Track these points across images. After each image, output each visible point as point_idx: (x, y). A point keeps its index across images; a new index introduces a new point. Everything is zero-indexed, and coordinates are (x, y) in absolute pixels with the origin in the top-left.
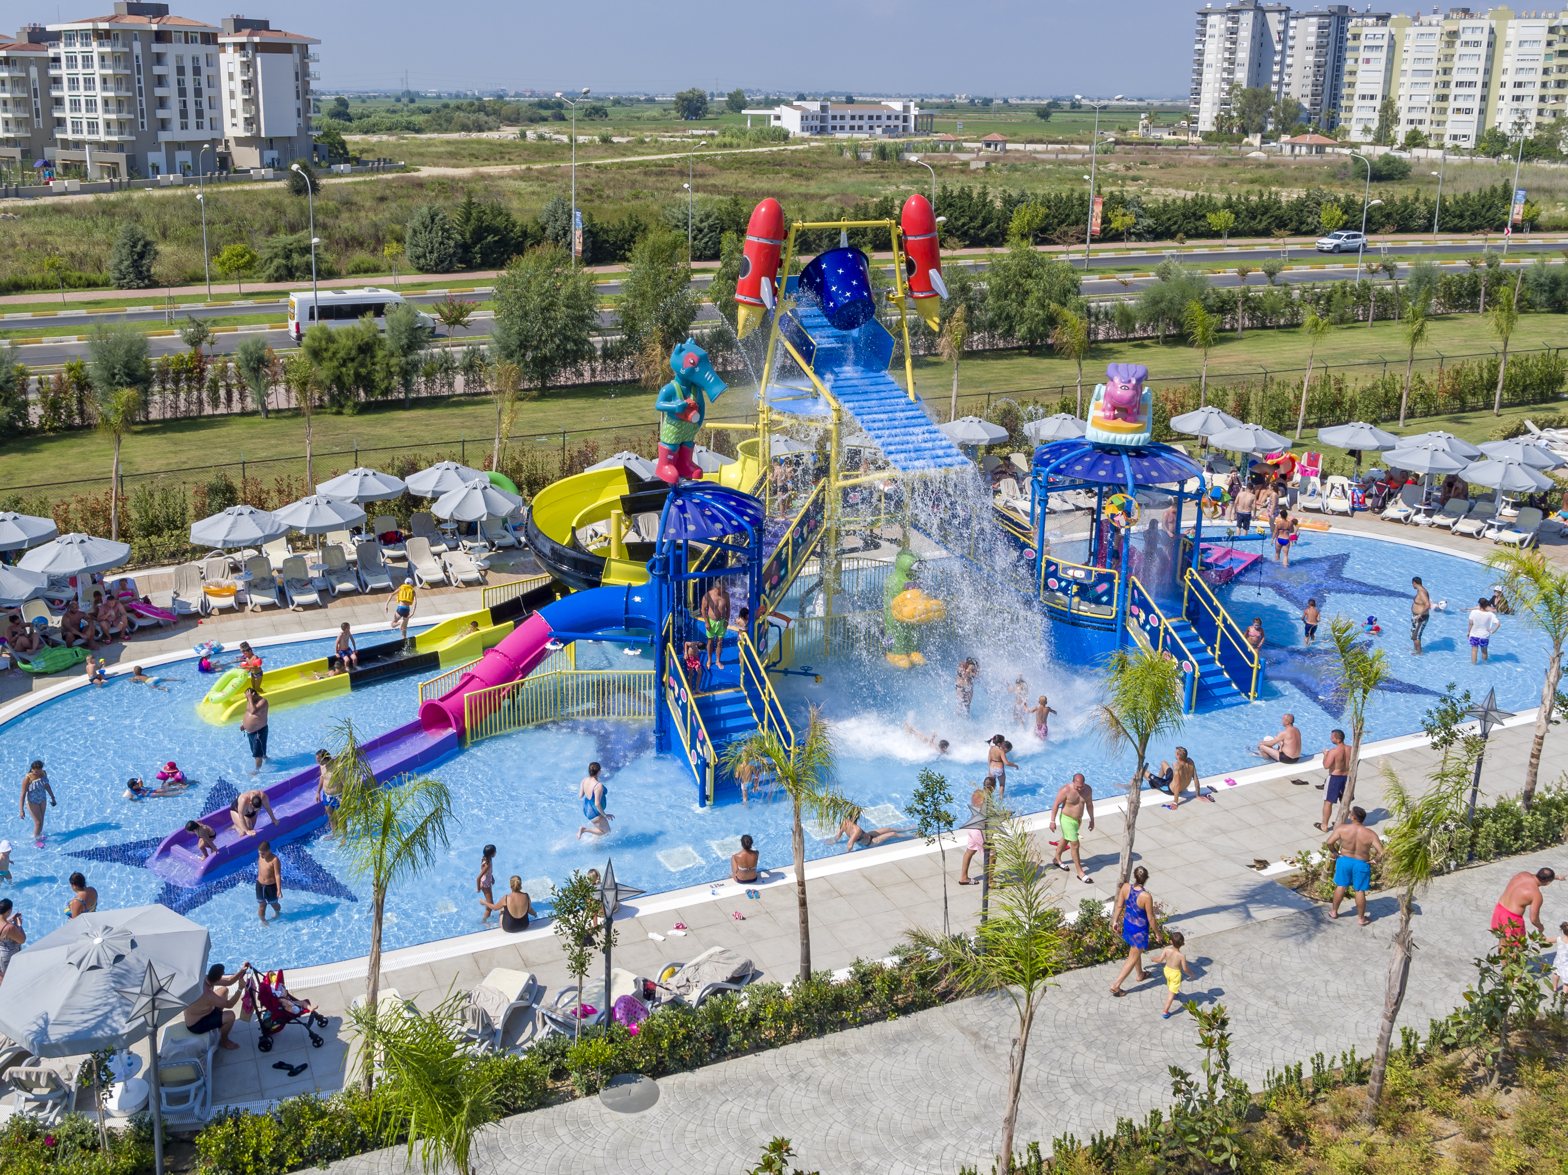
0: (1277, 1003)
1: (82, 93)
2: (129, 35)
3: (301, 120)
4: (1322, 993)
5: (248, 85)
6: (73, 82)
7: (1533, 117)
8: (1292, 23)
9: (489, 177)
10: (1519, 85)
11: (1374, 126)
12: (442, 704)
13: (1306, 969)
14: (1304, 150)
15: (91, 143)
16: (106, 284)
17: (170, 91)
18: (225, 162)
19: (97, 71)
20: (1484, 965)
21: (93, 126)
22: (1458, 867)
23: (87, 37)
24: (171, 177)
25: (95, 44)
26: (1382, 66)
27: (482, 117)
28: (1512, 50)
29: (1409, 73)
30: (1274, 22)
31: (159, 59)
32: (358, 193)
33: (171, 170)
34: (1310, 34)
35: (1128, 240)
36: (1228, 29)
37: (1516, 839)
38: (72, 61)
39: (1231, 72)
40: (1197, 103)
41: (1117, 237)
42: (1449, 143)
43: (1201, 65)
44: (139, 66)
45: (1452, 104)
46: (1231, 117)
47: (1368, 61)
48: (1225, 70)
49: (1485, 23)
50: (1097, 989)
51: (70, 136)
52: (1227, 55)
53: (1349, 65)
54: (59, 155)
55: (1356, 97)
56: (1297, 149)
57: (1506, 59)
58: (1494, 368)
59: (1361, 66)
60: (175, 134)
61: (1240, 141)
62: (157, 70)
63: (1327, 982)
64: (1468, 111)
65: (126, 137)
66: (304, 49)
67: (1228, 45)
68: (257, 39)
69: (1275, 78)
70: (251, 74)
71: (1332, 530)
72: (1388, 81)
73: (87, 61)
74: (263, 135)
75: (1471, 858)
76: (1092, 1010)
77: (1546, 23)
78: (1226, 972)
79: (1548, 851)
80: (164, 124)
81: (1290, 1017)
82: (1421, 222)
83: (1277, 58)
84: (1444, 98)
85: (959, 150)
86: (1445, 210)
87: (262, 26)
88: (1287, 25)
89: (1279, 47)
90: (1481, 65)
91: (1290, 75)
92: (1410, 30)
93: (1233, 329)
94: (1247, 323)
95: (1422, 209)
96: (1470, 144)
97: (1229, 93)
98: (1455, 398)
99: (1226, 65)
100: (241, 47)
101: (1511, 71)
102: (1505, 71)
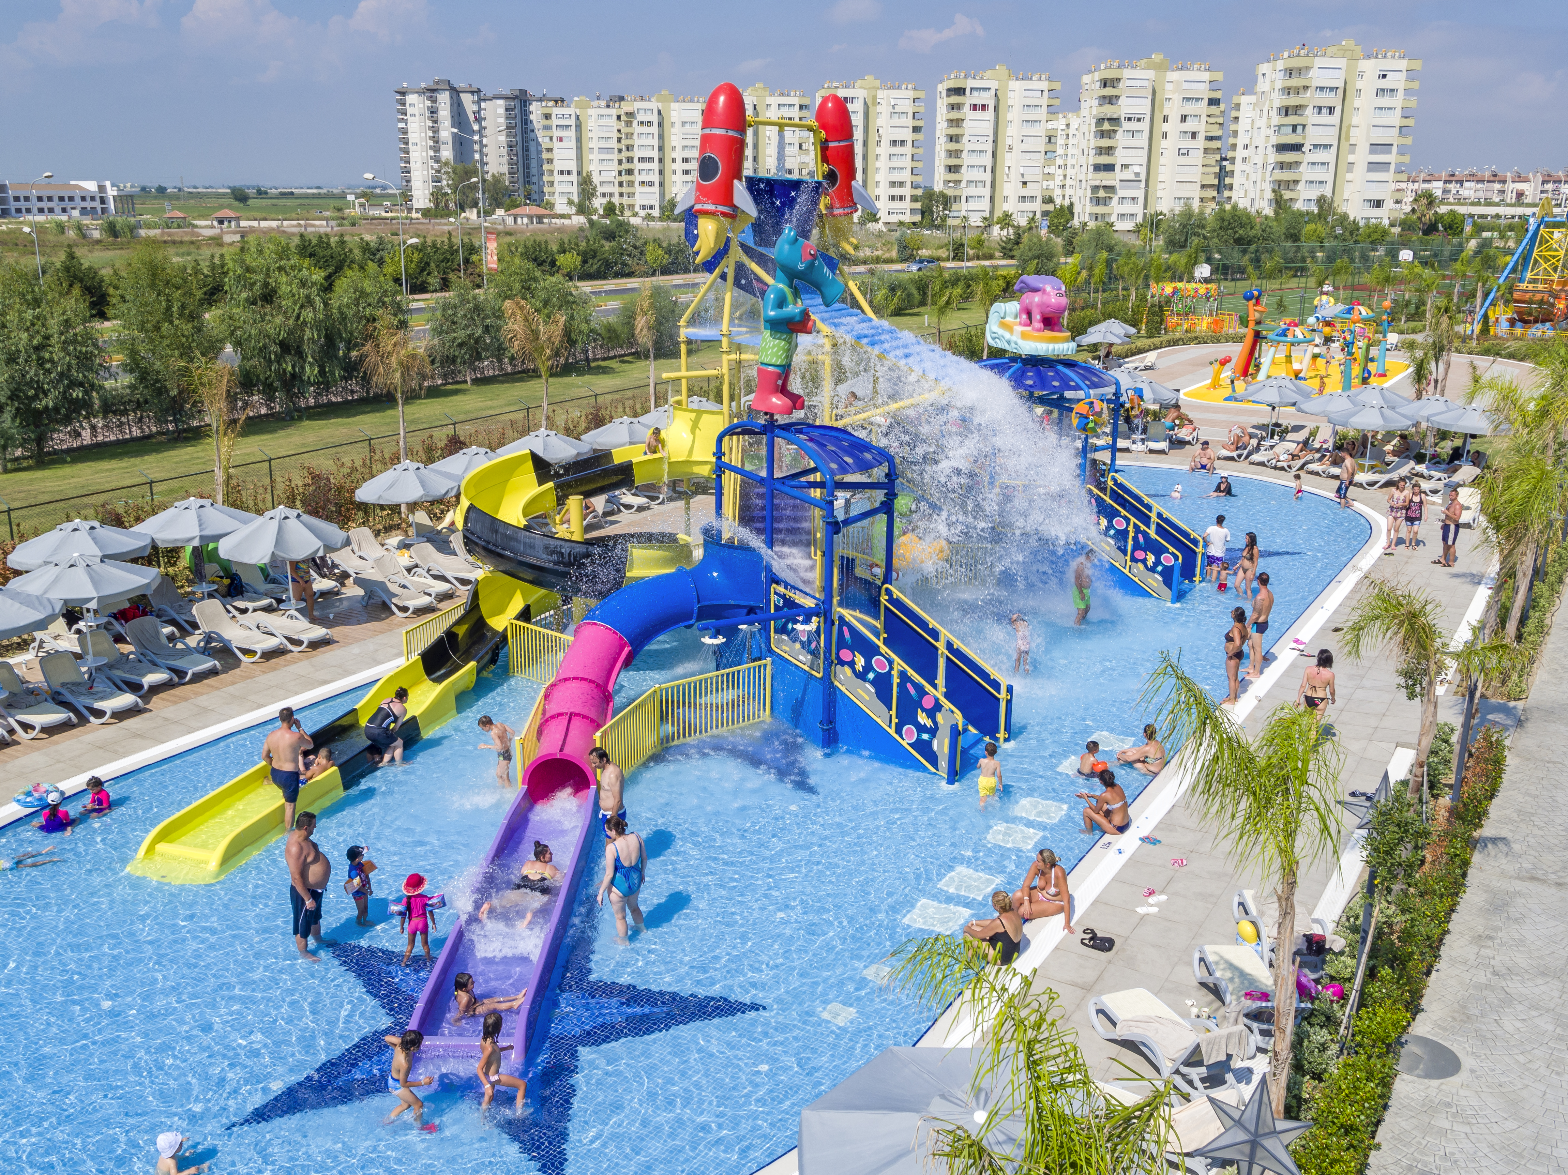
8: (483, 105)
10: (684, 160)
11: (576, 198)
14: (525, 220)
26: (573, 144)
28: (677, 129)
29: (596, 150)
30: (468, 102)
34: (499, 116)
36: (427, 108)
39: (436, 150)
40: (409, 181)
42: (641, 212)
43: (407, 143)
45: (637, 178)
46: (445, 194)
47: (561, 139)
48: (430, 148)
49: (654, 105)
52: (430, 134)
53: (543, 142)
55: (555, 173)
56: (519, 220)
57: (673, 137)
59: (556, 144)
61: (458, 215)
64: (651, 184)
67: (430, 123)
69: (476, 156)
72: (580, 158)
83: (476, 138)
84: (629, 172)
88: (479, 106)
89: (476, 127)
90: (655, 142)
91: (488, 155)
92: (591, 111)
96: (655, 213)
97: (438, 171)
99: (431, 143)
101: (679, 148)
102: (674, 148)
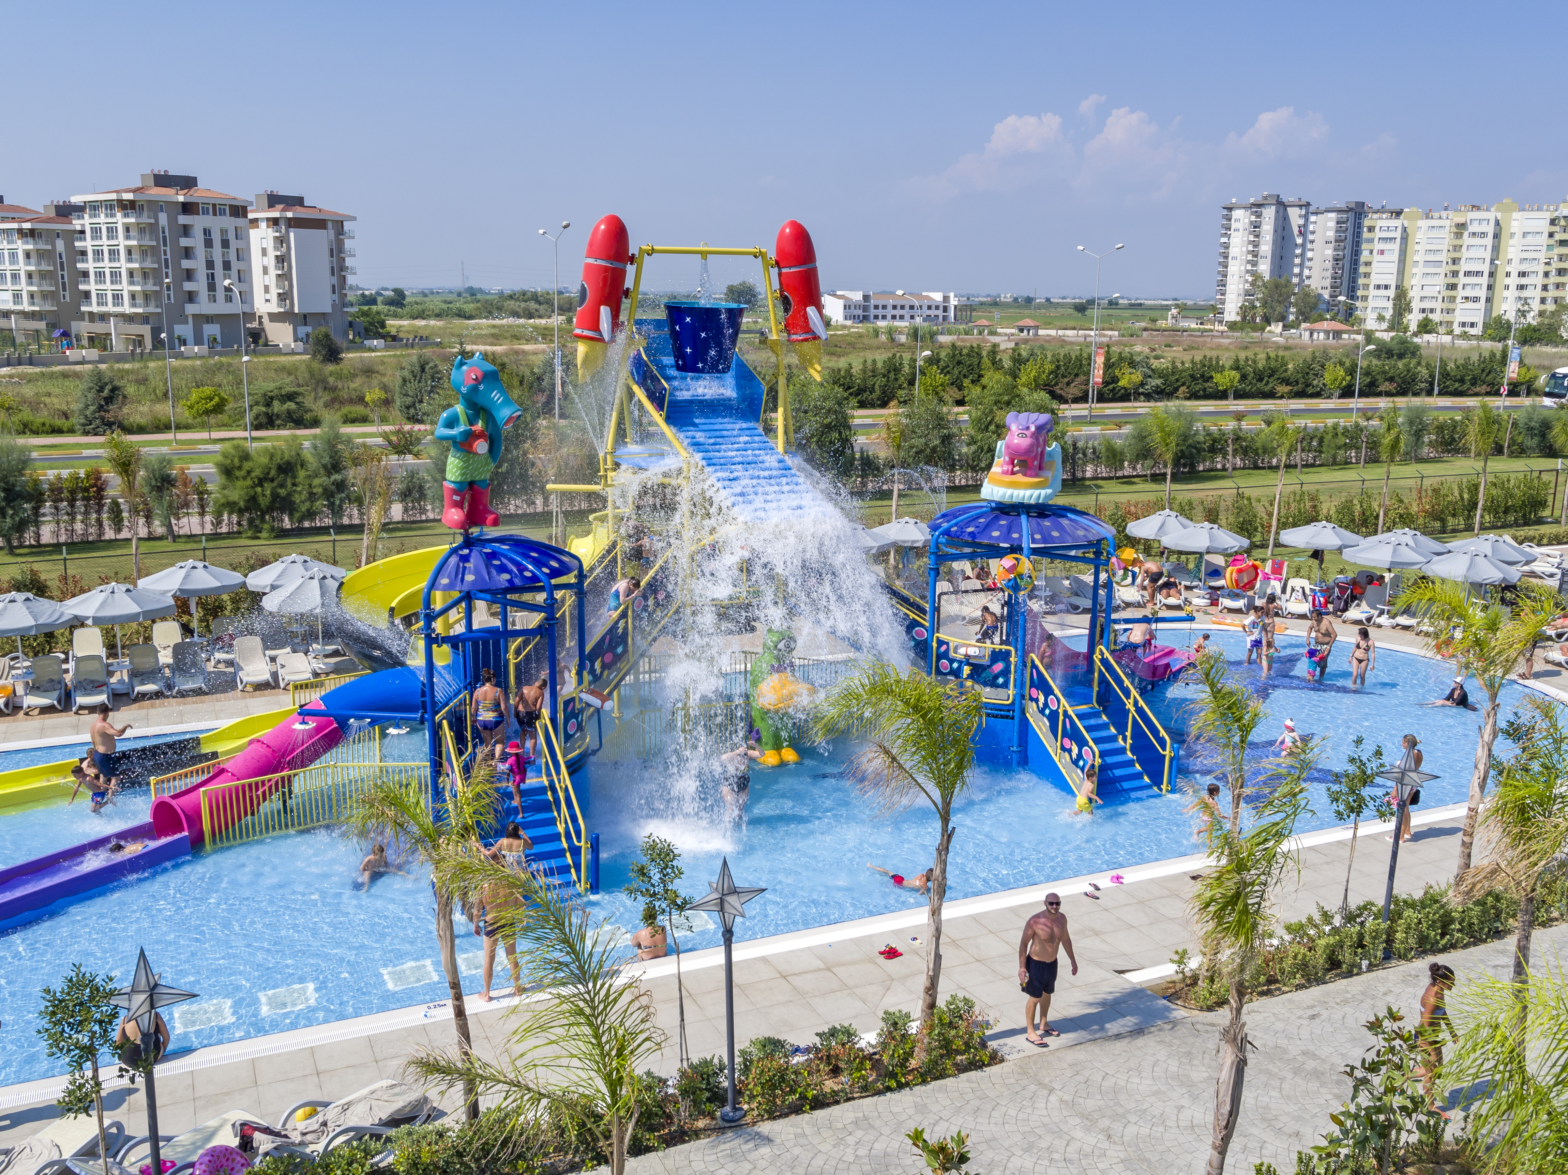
0: (1109, 1137)
1: (106, 264)
2: (155, 206)
3: (336, 297)
4: (1171, 1123)
5: (281, 260)
6: (98, 254)
7: (1536, 306)
8: (1313, 218)
9: (524, 352)
10: (1522, 274)
11: (1388, 314)
12: (174, 803)
13: (1156, 1093)
14: (1322, 335)
15: (116, 315)
16: (71, 431)
17: (197, 264)
18: (257, 336)
19: (122, 242)
20: (1359, 1074)
21: (117, 298)
22: (1371, 967)
23: (112, 207)
24: (196, 348)
25: (119, 215)
26: (1395, 257)
27: (533, 305)
28: (1516, 241)
29: (1421, 264)
30: (1295, 216)
31: (186, 230)
32: (383, 363)
33: (198, 341)
34: (1329, 229)
35: (1136, 399)
36: (1251, 222)
37: (1443, 935)
38: (96, 232)
39: (1254, 264)
40: (1223, 294)
41: (1125, 396)
42: (1457, 330)
43: (1227, 257)
44: (165, 238)
45: (1460, 293)
46: (1254, 307)
47: (1382, 252)
48: (1248, 262)
49: (1491, 215)
50: (878, 1123)
51: (95, 308)
52: (1251, 248)
53: (1365, 256)
54: (83, 328)
55: (1371, 287)
56: (1315, 335)
57: (1510, 249)
58: (1474, 488)
59: (1376, 257)
60: (203, 306)
61: (1263, 329)
62: (184, 242)
63: (1180, 1108)
64: (1476, 300)
65: (152, 309)
66: (339, 226)
67: (1252, 238)
68: (290, 215)
69: (1296, 270)
70: (284, 249)
71: (1287, 632)
72: (1401, 272)
73: (112, 232)
74: (296, 311)
75: (1388, 956)
76: (862, 1152)
77: (1548, 216)
78: (1053, 1098)
79: (1482, 947)
80: (191, 297)
81: (1122, 1155)
82: (1423, 385)
83: (1298, 251)
84: (1453, 287)
85: (993, 333)
86: (1445, 375)
87: (298, 201)
88: (1307, 220)
89: (1299, 241)
90: (1488, 256)
91: (1310, 269)
92: (1421, 223)
93: (1224, 469)
94: (1239, 462)
95: (1424, 372)
96: (1477, 331)
97: (1253, 284)
98: (1435, 519)
99: (1250, 257)
100: (275, 222)
101: (1515, 263)
102: (1509, 261)
